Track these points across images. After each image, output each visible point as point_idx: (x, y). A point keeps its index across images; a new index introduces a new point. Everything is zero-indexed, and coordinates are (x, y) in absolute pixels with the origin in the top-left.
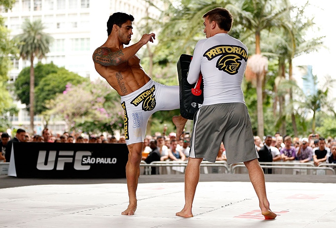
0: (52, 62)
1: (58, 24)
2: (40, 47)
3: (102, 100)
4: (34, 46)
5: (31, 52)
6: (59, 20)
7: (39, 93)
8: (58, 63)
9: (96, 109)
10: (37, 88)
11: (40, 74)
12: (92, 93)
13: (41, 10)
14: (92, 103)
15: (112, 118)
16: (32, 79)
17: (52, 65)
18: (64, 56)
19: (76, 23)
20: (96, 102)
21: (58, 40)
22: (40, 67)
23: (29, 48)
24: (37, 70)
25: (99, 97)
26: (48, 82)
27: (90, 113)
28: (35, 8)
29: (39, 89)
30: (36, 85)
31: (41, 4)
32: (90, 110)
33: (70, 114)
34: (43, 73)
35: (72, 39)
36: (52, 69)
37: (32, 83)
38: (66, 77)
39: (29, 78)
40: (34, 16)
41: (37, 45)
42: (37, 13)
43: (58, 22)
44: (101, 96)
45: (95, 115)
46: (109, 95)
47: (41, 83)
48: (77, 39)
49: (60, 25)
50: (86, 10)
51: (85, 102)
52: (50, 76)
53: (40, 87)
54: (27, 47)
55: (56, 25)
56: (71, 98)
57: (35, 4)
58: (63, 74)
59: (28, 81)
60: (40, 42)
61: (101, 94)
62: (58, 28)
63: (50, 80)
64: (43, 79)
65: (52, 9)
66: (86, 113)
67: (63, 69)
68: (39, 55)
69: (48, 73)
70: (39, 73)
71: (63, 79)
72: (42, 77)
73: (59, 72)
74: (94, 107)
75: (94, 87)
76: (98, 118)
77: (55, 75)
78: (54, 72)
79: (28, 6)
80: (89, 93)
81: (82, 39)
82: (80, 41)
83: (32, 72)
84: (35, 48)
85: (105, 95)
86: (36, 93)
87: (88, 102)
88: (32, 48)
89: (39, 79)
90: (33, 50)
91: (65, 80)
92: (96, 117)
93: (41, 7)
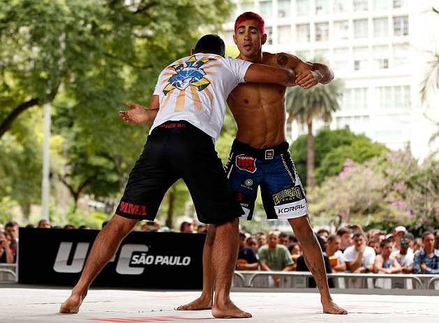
0: (347, 127)
1: (357, 63)
2: (321, 102)
3: (401, 187)
4: (311, 100)
5: (307, 109)
6: (359, 56)
7: (320, 179)
8: (356, 129)
9: (389, 203)
10: (318, 170)
11: (324, 147)
12: (386, 175)
13: (327, 40)
14: (385, 192)
15: (418, 217)
16: (311, 155)
17: (346, 132)
18: (366, 117)
19: (386, 61)
20: (391, 190)
21: (357, 90)
22: (323, 135)
23: (305, 103)
24: (319, 139)
25: (395, 181)
26: (335, 161)
27: (381, 210)
28: (318, 37)
29: (321, 172)
30: (317, 164)
31: (327, 31)
32: (381, 205)
33: (348, 211)
34: (329, 145)
35: (381, 88)
36: (345, 139)
37: (310, 161)
38: (365, 152)
39: (305, 153)
40: (315, 51)
41: (318, 99)
42: (321, 44)
43: (357, 59)
44: (401, 180)
45: (389, 212)
46: (414, 178)
47: (325, 162)
48: (388, 88)
49: (361, 65)
50: (402, 39)
51: (372, 191)
52: (340, 150)
53: (322, 168)
54: (302, 101)
55: (352, 65)
56: (350, 184)
57: (317, 30)
58: (360, 146)
59: (304, 158)
60: (321, 93)
61: (400, 177)
62: (356, 69)
63: (339, 156)
64: (328, 155)
65: (346, 38)
66: (374, 210)
67: (362, 137)
68: (321, 114)
69: (336, 146)
70: (322, 145)
71: (361, 154)
72: (327, 151)
73: (355, 144)
74: (386, 200)
75: (391, 167)
76: (393, 217)
77: (347, 148)
78: (347, 143)
79: (305, 33)
80: (380, 175)
81: (398, 88)
82: (393, 92)
83: (310, 143)
84: (315, 103)
85: (408, 178)
86: (316, 177)
87: (377, 191)
88: (308, 102)
89: (322, 155)
90: (311, 105)
91: (364, 156)
92: (391, 215)
93: (327, 35)
